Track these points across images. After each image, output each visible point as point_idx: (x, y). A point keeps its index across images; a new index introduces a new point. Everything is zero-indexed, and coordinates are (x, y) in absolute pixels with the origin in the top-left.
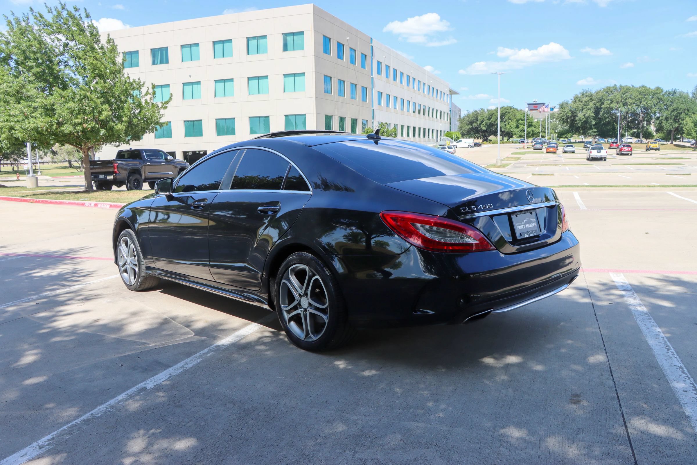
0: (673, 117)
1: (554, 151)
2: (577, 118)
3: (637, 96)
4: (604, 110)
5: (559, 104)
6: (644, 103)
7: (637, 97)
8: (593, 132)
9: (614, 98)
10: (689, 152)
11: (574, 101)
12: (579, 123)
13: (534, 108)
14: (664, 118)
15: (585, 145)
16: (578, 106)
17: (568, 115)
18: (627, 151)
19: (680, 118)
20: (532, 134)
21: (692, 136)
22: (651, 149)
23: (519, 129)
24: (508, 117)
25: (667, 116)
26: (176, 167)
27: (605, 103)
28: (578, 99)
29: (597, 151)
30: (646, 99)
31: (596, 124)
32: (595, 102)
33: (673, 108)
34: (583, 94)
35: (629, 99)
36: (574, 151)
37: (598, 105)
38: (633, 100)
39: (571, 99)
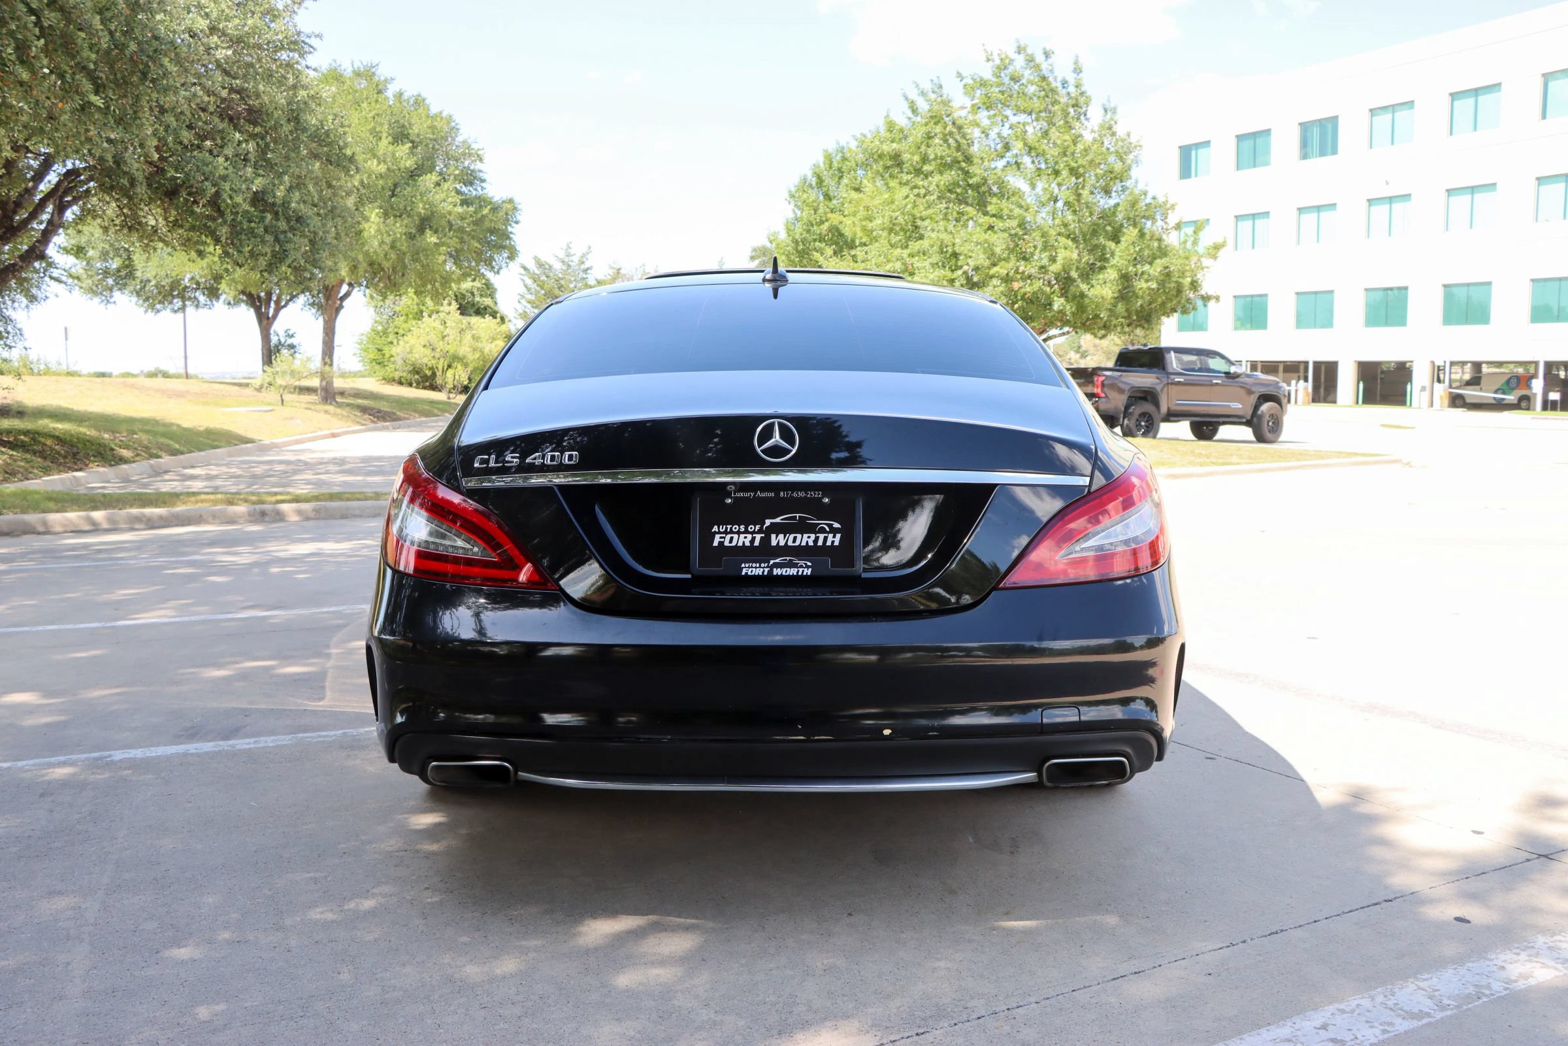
26: (1250, 392)
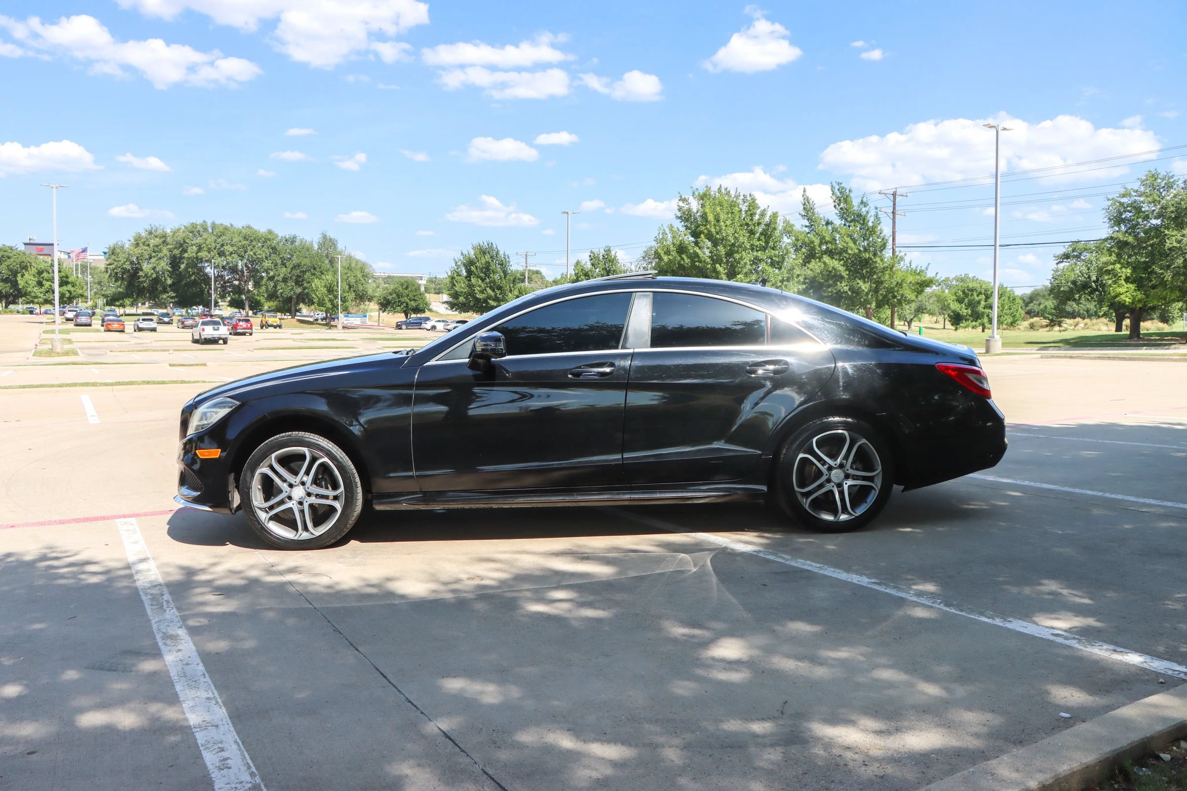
0: (294, 278)
1: (121, 328)
2: (141, 273)
3: (240, 241)
4: (187, 260)
5: (108, 247)
6: (251, 253)
7: (240, 244)
8: (168, 297)
9: (205, 243)
10: (322, 331)
11: (134, 243)
12: (145, 281)
13: (38, 251)
14: (280, 278)
15: (160, 319)
16: (142, 253)
17: (125, 266)
18: (244, 329)
19: (303, 280)
20: (68, 298)
21: (325, 306)
22: (270, 326)
23: (43, 290)
24: (8, 266)
25: (285, 275)
27: (189, 249)
28: (142, 240)
29: (214, 328)
30: (254, 247)
31: (173, 284)
32: (171, 246)
33: (294, 264)
34: (150, 233)
35: (227, 245)
36: (156, 328)
37: (177, 252)
38: (234, 248)
39: (129, 241)
